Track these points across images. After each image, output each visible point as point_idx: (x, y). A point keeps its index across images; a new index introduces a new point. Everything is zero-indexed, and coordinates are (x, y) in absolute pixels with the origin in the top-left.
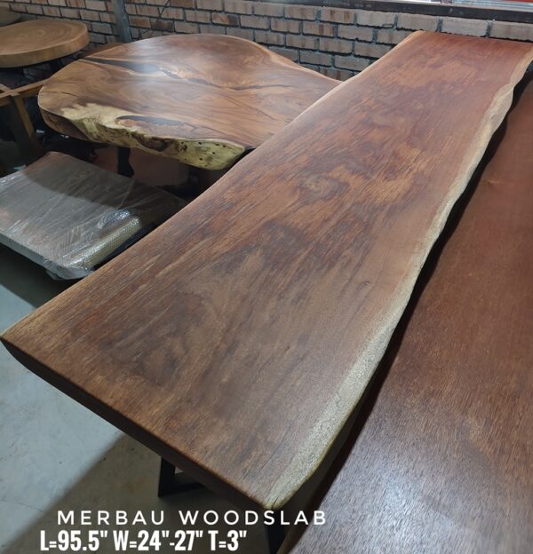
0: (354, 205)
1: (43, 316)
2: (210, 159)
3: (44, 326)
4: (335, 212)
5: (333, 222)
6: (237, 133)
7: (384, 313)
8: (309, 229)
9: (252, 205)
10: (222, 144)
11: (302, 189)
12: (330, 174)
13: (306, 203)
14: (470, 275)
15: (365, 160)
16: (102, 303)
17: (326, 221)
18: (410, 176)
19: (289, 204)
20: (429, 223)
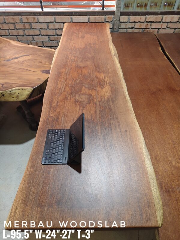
0: (99, 102)
1: (19, 207)
2: (17, 97)
3: (24, 212)
4: (96, 107)
5: (98, 112)
6: (24, 82)
7: (139, 140)
8: (93, 117)
9: (65, 115)
10: (21, 89)
11: (78, 102)
12: (82, 92)
13: (84, 108)
14: (138, 112)
15: (89, 83)
16: (41, 187)
17: (96, 112)
18: (108, 85)
19: (78, 110)
20: (126, 101)
